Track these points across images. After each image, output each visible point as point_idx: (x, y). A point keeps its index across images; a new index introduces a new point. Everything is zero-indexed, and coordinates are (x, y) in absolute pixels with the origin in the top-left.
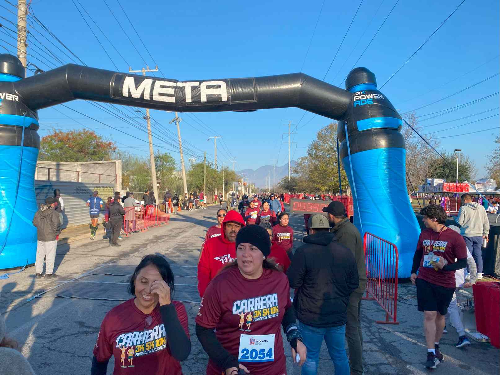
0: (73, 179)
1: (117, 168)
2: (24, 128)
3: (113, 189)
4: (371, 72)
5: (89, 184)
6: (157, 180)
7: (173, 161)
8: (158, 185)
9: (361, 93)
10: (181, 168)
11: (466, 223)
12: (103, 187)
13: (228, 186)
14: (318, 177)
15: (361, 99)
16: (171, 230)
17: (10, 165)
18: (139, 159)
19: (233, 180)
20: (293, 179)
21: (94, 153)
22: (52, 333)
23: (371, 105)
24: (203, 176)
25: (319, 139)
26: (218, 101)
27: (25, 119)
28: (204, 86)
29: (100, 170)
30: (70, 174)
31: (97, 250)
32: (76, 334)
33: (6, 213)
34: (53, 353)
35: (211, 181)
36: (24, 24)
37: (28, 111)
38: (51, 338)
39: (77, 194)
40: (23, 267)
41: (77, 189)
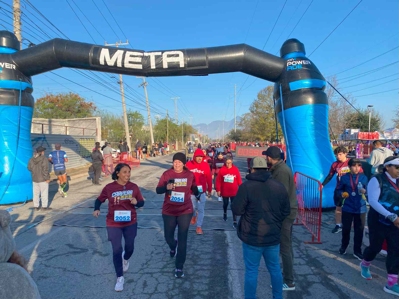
0: (62, 132)
1: (97, 123)
2: (21, 91)
3: (95, 141)
4: (301, 43)
5: (76, 136)
6: (130, 132)
7: (142, 118)
8: (130, 136)
9: (292, 60)
10: (149, 123)
11: (376, 164)
12: (86, 139)
13: (187, 137)
14: (259, 129)
15: (293, 64)
16: (141, 172)
17: (11, 121)
18: (115, 116)
19: (190, 132)
20: (238, 132)
21: (79, 111)
22: (48, 253)
23: (302, 70)
24: (166, 130)
25: (259, 99)
26: (177, 68)
27: (21, 84)
28: (165, 55)
29: (84, 125)
30: (60, 128)
31: (83, 188)
32: (67, 254)
33: (10, 160)
34: (49, 268)
35: (172, 133)
36: (18, 6)
37: (23, 78)
38: (47, 257)
39: (66, 145)
40: (24, 202)
41: (65, 141)
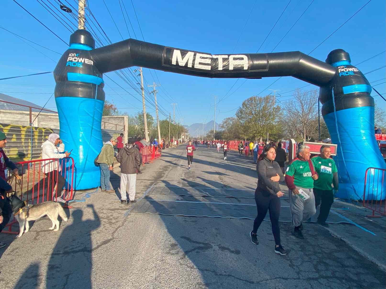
1: (125, 121)
2: (97, 86)
4: (347, 53)
5: (111, 130)
6: (148, 129)
9: (343, 67)
15: (344, 71)
17: (88, 113)
23: (354, 76)
25: (243, 107)
26: (241, 70)
27: (98, 79)
28: (231, 58)
33: (84, 148)
37: (98, 74)
41: (104, 134)
